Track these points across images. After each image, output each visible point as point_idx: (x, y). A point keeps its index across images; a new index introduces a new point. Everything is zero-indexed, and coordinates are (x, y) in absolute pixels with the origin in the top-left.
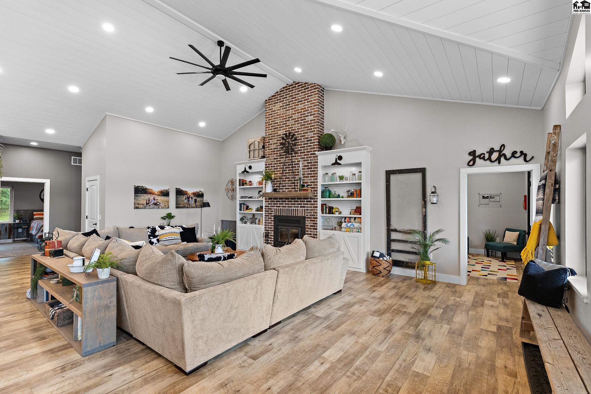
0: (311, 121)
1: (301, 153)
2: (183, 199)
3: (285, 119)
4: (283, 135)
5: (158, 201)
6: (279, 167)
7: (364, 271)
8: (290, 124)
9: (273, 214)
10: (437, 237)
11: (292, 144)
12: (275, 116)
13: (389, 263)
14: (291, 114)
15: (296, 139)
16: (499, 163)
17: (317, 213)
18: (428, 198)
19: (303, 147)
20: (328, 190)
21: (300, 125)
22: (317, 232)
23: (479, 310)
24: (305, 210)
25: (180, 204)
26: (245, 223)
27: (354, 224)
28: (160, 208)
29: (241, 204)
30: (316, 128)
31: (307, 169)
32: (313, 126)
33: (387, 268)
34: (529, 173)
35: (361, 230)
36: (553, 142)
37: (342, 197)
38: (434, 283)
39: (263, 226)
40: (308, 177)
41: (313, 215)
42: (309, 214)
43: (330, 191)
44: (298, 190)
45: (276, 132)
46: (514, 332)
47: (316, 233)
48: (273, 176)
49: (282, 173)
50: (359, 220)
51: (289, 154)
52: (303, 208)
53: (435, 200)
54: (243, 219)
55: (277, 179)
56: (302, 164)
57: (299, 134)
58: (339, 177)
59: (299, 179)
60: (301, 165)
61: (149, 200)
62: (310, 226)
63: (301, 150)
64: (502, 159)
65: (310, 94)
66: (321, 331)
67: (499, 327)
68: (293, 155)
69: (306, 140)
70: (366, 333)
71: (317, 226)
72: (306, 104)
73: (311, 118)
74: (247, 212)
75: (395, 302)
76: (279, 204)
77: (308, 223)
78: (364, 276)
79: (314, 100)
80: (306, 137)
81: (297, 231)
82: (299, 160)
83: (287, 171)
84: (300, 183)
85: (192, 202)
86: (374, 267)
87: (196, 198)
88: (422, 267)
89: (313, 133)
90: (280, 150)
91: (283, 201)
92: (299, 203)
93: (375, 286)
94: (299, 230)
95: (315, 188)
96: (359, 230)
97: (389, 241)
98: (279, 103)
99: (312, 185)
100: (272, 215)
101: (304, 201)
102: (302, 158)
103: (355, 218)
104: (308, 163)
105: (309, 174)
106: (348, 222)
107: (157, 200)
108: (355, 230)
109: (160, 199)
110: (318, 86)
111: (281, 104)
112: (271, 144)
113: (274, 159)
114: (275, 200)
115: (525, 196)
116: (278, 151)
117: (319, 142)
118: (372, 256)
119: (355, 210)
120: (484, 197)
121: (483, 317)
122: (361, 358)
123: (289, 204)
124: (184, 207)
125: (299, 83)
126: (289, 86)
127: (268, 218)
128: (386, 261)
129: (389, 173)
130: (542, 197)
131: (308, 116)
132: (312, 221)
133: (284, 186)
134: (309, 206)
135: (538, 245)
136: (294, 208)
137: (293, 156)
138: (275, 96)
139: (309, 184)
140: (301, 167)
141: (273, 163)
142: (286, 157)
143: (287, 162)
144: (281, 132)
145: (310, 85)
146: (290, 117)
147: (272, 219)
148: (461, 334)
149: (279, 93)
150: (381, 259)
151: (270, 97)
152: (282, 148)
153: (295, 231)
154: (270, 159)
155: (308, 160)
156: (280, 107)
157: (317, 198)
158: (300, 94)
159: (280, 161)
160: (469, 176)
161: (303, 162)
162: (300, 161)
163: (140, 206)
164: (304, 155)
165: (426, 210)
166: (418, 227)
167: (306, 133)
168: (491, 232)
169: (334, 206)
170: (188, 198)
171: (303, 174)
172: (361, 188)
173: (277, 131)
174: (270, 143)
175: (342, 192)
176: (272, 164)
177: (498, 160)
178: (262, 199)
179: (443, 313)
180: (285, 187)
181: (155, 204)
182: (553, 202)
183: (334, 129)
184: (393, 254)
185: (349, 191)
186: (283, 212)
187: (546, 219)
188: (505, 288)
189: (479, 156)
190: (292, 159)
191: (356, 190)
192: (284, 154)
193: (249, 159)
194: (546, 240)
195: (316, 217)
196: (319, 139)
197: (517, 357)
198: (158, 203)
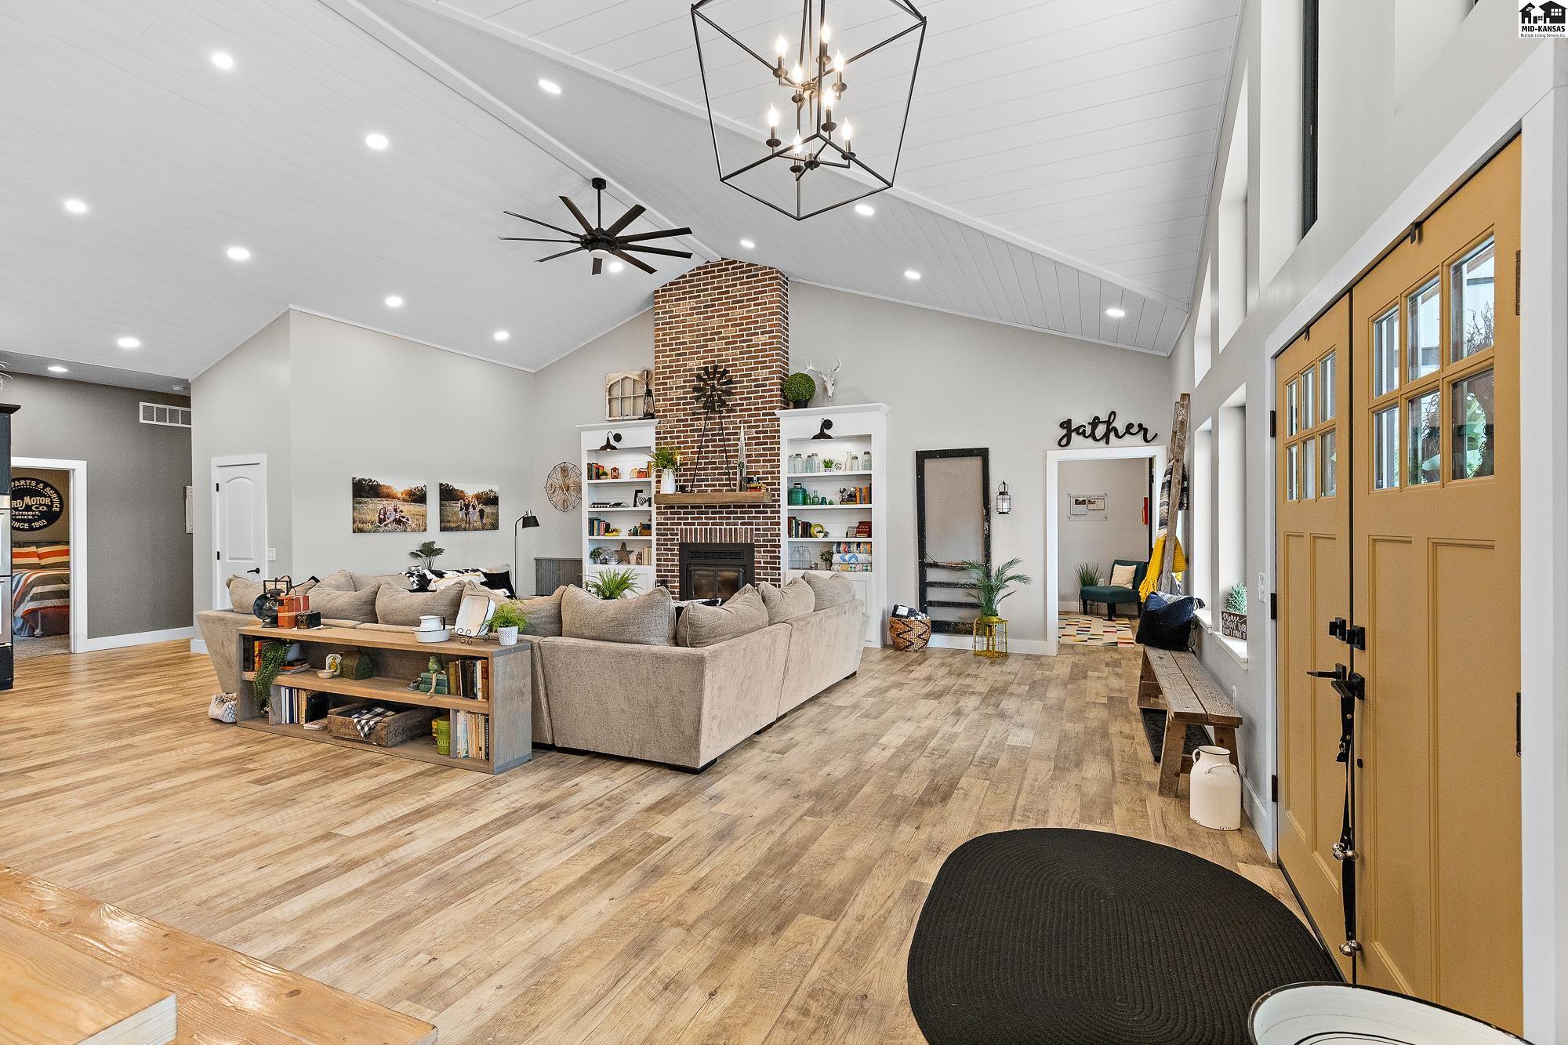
0: (763, 345)
1: (741, 411)
2: (457, 509)
3: (703, 335)
4: (698, 369)
5: (403, 514)
6: (689, 440)
7: (879, 645)
8: (716, 348)
9: (678, 540)
10: (1009, 573)
11: (722, 390)
12: (679, 327)
13: (926, 625)
14: (718, 327)
15: (730, 382)
16: (1107, 443)
17: (778, 535)
18: (993, 504)
19: (745, 399)
20: (801, 488)
21: (738, 351)
22: (779, 574)
23: (1081, 682)
24: (752, 529)
25: (449, 522)
26: (605, 562)
27: (858, 555)
28: (409, 530)
29: (591, 521)
30: (776, 361)
31: (756, 444)
32: (768, 356)
33: (922, 635)
34: (1151, 460)
35: (871, 566)
36: (1180, 419)
37: (831, 503)
38: (1005, 656)
39: (653, 568)
40: (759, 461)
41: (770, 541)
42: (761, 539)
43: (804, 491)
44: (738, 488)
45: (681, 362)
46: (1130, 701)
47: (777, 577)
48: (678, 458)
49: (700, 452)
50: (868, 546)
51: (713, 411)
52: (749, 527)
53: (1005, 507)
54: (599, 555)
55: (686, 464)
56: (745, 433)
57: (738, 371)
58: (825, 462)
59: (739, 466)
60: (742, 436)
61: (385, 513)
62: (765, 563)
63: (742, 405)
64: (1112, 435)
65: (760, 289)
66: (856, 719)
67: (1110, 699)
68: (724, 414)
69: (753, 384)
70: (927, 718)
71: (779, 562)
72: (752, 308)
73: (765, 338)
74: (608, 537)
75: (952, 683)
76: (692, 519)
77: (760, 557)
78: (879, 653)
79: (770, 302)
80: (753, 377)
81: (734, 574)
82: (739, 425)
83: (710, 449)
84: (741, 475)
85: (474, 516)
86: (898, 635)
87: (483, 507)
88: (986, 629)
89: (768, 370)
90: (693, 403)
91: (702, 513)
92: (739, 515)
93: (908, 665)
94: (739, 572)
95: (774, 484)
96: (868, 567)
97: (924, 585)
98: (688, 301)
99: (767, 479)
100: (675, 542)
101: (751, 512)
102: (745, 422)
103: (859, 544)
104: (757, 432)
105: (762, 455)
106: (846, 552)
107: (402, 511)
108: (858, 567)
109: (408, 509)
110: (778, 275)
111: (693, 303)
112: (671, 388)
113: (678, 421)
114: (682, 511)
115: (1146, 499)
116: (688, 404)
117: (782, 390)
118: (894, 615)
119: (858, 528)
120: (1077, 502)
121: (1088, 689)
122: (935, 740)
123: (715, 518)
124: (458, 529)
125: (735, 262)
126: (712, 266)
127: (665, 550)
128: (921, 622)
129: (922, 457)
130: (1167, 500)
131: (757, 334)
132: (769, 552)
133: (703, 480)
134: (761, 520)
135: (1162, 573)
136: (728, 527)
137: (724, 417)
138: (679, 283)
139: (761, 476)
140: (742, 439)
141: (676, 430)
142: (707, 419)
143: (710, 430)
144: (695, 364)
145: (761, 269)
146: (716, 334)
147: (676, 552)
148: (1061, 709)
149: (688, 278)
150: (913, 618)
151: (666, 285)
152: (697, 399)
153: (729, 574)
154: (669, 422)
155: (758, 426)
156: (691, 309)
157: (779, 506)
158: (738, 287)
159: (693, 425)
160: (1061, 464)
161: (746, 430)
162: (739, 428)
163: (365, 527)
164: (749, 416)
165: (989, 526)
166: (974, 555)
167: (752, 369)
168: (1090, 568)
169: (813, 521)
170: (467, 506)
171: (747, 456)
172: (871, 484)
173: (684, 360)
174: (668, 386)
175: (831, 492)
176: (673, 432)
177: (1106, 437)
178: (649, 509)
179: (1029, 689)
180: (706, 483)
181: (398, 522)
182: (1180, 508)
183: (813, 366)
184: (930, 609)
185: (844, 490)
186: (701, 535)
187: (1172, 533)
188: (1116, 656)
189: (1077, 430)
190: (722, 423)
191: (861, 489)
192: (702, 410)
193: (610, 419)
194: (1171, 564)
195: (777, 543)
196: (781, 384)
197: (1134, 724)
198: (404, 520)
